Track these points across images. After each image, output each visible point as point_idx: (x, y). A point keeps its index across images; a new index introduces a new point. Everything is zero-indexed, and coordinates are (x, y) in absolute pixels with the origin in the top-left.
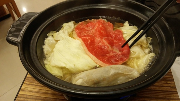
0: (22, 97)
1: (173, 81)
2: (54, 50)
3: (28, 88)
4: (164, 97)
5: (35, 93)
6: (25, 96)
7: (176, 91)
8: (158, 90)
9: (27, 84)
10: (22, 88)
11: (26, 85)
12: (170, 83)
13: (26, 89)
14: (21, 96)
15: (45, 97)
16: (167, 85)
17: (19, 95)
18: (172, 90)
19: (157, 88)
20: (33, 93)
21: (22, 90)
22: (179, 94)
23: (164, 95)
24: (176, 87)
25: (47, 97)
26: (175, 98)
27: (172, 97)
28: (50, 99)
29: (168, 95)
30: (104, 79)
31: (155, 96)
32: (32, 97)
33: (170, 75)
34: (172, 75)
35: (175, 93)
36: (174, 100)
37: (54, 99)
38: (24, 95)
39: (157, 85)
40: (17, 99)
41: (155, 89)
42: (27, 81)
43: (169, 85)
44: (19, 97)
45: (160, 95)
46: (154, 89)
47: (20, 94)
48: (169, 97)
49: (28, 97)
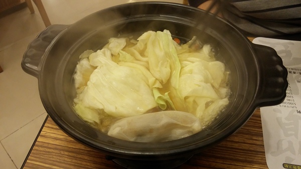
0: (41, 146)
1: (262, 135)
2: (88, 83)
3: (50, 134)
4: (244, 159)
5: (60, 142)
6: (45, 145)
7: (263, 150)
8: (238, 148)
9: (49, 127)
10: (42, 132)
11: (47, 128)
12: (257, 139)
13: (48, 134)
14: (40, 144)
15: (74, 147)
16: (251, 142)
17: (37, 143)
18: (258, 150)
19: (236, 145)
20: (58, 141)
21: (42, 136)
22: (266, 156)
23: (245, 157)
24: (263, 146)
25: (77, 147)
26: (260, 161)
27: (255, 160)
28: (81, 151)
29: (251, 156)
30: (151, 131)
31: (231, 157)
32: (55, 146)
33: (258, 127)
34: (261, 127)
35: (262, 154)
36: (257, 164)
37: (86, 152)
38: (45, 143)
39: (237, 141)
40: (35, 148)
41: (233, 147)
42: (49, 123)
43: (255, 141)
44: (37, 146)
45: (239, 156)
46: (231, 147)
47: (38, 141)
48: (251, 160)
49: (50, 146)
